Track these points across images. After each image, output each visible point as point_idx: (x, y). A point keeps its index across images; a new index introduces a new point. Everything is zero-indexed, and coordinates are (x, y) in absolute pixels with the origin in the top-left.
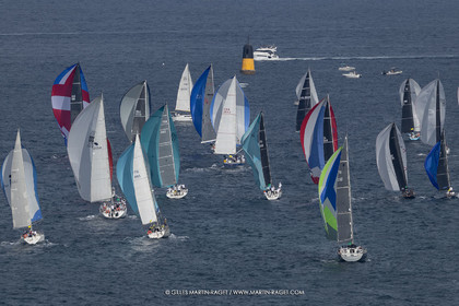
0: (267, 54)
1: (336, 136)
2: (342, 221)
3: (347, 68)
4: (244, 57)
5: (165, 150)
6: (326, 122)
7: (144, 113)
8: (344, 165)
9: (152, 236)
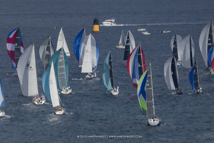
0: (110, 23)
1: (144, 63)
2: (149, 105)
3: (142, 30)
4: (94, 24)
5: (62, 70)
6: (139, 57)
7: (50, 52)
8: (149, 77)
9: (58, 113)
